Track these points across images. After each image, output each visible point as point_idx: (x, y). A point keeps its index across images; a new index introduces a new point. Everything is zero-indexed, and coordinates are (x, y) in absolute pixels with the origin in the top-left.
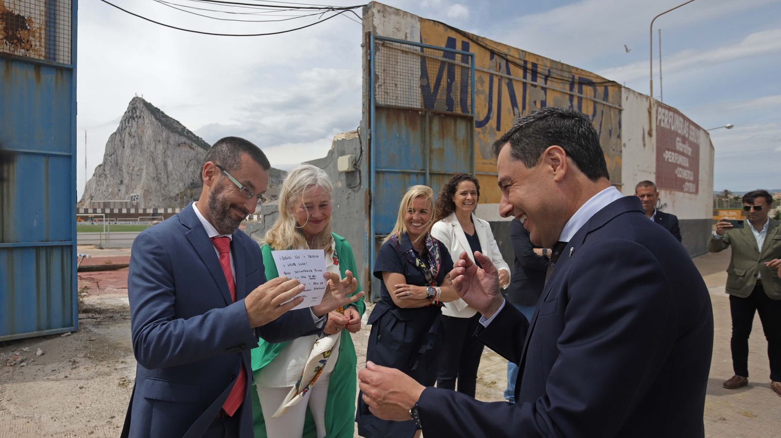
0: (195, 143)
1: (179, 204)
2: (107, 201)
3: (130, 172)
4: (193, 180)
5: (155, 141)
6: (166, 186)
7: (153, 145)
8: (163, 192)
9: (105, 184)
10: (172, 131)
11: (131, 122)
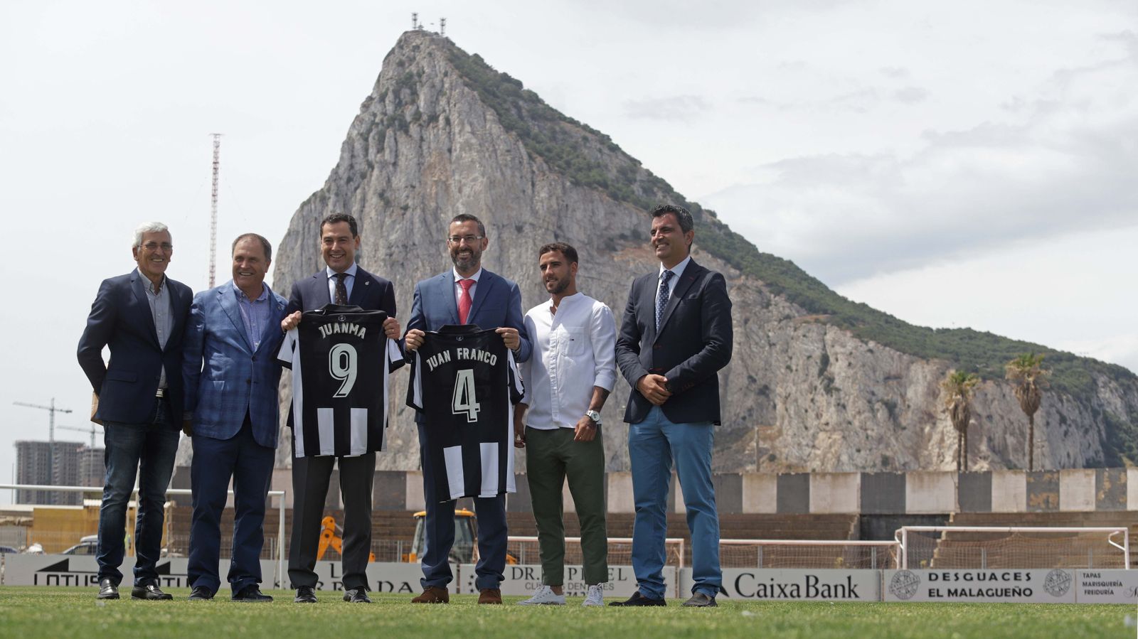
10: (576, 183)
11: (389, 141)
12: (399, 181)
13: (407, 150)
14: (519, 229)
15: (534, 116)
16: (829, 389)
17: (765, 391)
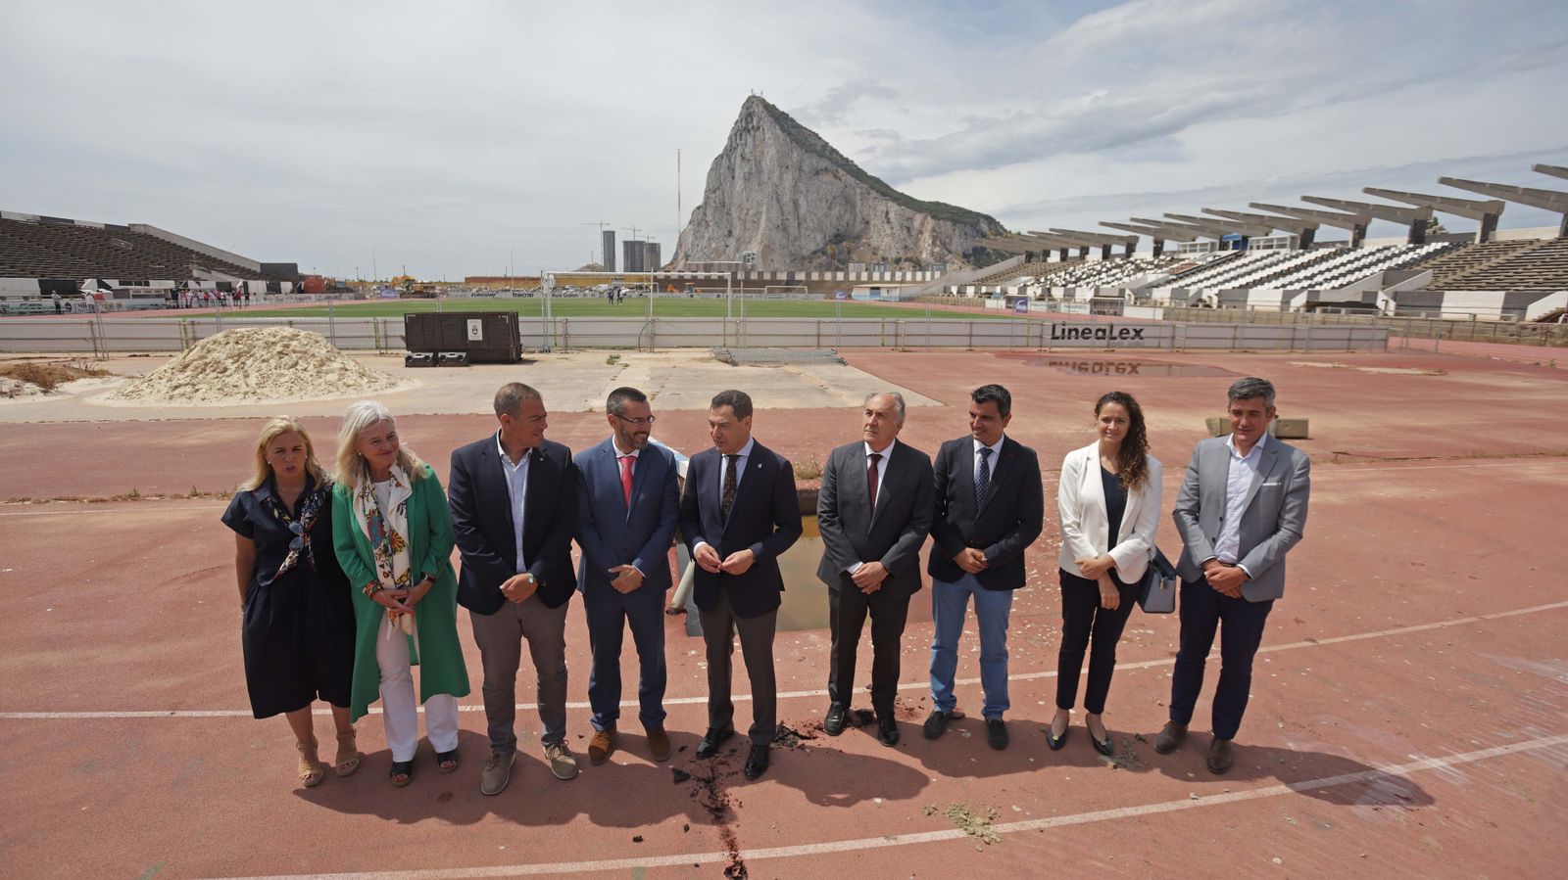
0: (843, 170)
1: (815, 267)
2: (708, 262)
3: (742, 216)
4: (838, 230)
5: (781, 167)
6: (796, 239)
7: (777, 174)
8: (791, 248)
9: (707, 236)
10: (806, 151)
11: (743, 137)
12: (747, 150)
13: (750, 139)
14: (787, 167)
15: (793, 127)
16: (888, 222)
17: (867, 223)
